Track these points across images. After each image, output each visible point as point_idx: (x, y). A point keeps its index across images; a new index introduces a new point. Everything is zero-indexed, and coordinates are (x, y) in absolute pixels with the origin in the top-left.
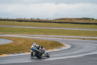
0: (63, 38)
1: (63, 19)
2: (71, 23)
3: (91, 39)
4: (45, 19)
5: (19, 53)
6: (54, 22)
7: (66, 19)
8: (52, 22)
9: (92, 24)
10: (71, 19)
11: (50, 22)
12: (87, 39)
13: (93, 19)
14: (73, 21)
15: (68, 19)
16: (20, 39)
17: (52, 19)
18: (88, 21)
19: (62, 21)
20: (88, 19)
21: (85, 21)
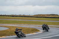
0: (39, 26)
1: (39, 15)
2: (44, 17)
3: (56, 27)
4: (28, 15)
5: (12, 36)
6: (33, 17)
7: (40, 15)
8: (32, 17)
9: (57, 18)
10: (44, 15)
11: (31, 17)
12: (54, 27)
13: (57, 15)
14: (45, 16)
15: (42, 15)
16: (13, 27)
17: (32, 15)
18: (54, 16)
19: (39, 16)
20: (54, 15)
21: (52, 16)
